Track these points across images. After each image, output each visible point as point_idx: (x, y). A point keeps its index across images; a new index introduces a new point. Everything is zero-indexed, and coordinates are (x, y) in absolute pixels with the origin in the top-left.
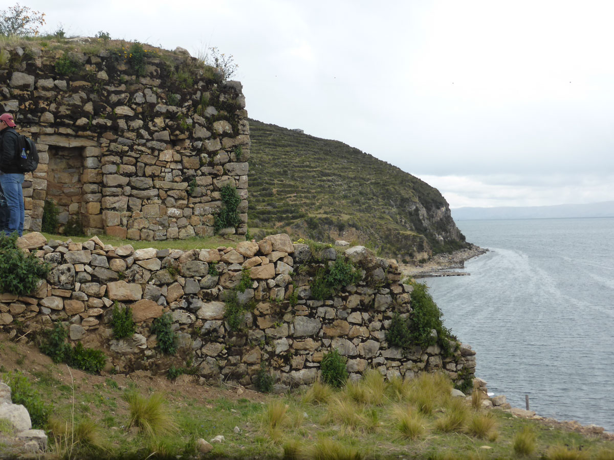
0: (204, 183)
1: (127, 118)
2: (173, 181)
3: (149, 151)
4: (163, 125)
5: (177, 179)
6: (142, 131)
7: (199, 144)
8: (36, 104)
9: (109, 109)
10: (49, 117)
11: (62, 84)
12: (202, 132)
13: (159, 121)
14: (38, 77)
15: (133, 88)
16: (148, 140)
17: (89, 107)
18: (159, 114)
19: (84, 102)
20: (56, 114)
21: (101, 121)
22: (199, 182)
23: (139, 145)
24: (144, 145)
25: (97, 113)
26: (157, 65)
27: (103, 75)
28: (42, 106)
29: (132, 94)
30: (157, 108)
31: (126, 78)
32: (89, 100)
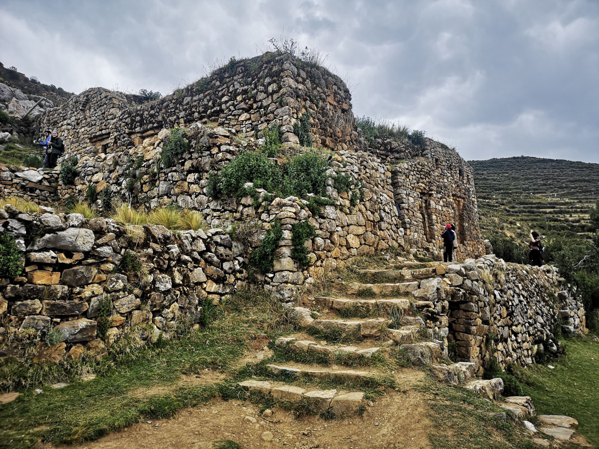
0: (262, 128)
1: (226, 102)
2: (247, 132)
3: (233, 117)
4: (241, 99)
5: (248, 130)
6: (230, 107)
7: (260, 104)
8: (191, 109)
9: (218, 101)
10: (196, 115)
11: (202, 95)
12: (261, 96)
13: (239, 98)
14: (192, 96)
15: (229, 84)
16: (233, 111)
17: (210, 104)
18: (239, 95)
19: (209, 101)
20: (199, 113)
21: (215, 109)
22: (260, 129)
23: (229, 115)
24: (231, 115)
25: (214, 106)
26: (242, 66)
27: (218, 83)
28: (193, 110)
29: (228, 87)
30: (238, 91)
31: (227, 80)
32: (211, 99)
